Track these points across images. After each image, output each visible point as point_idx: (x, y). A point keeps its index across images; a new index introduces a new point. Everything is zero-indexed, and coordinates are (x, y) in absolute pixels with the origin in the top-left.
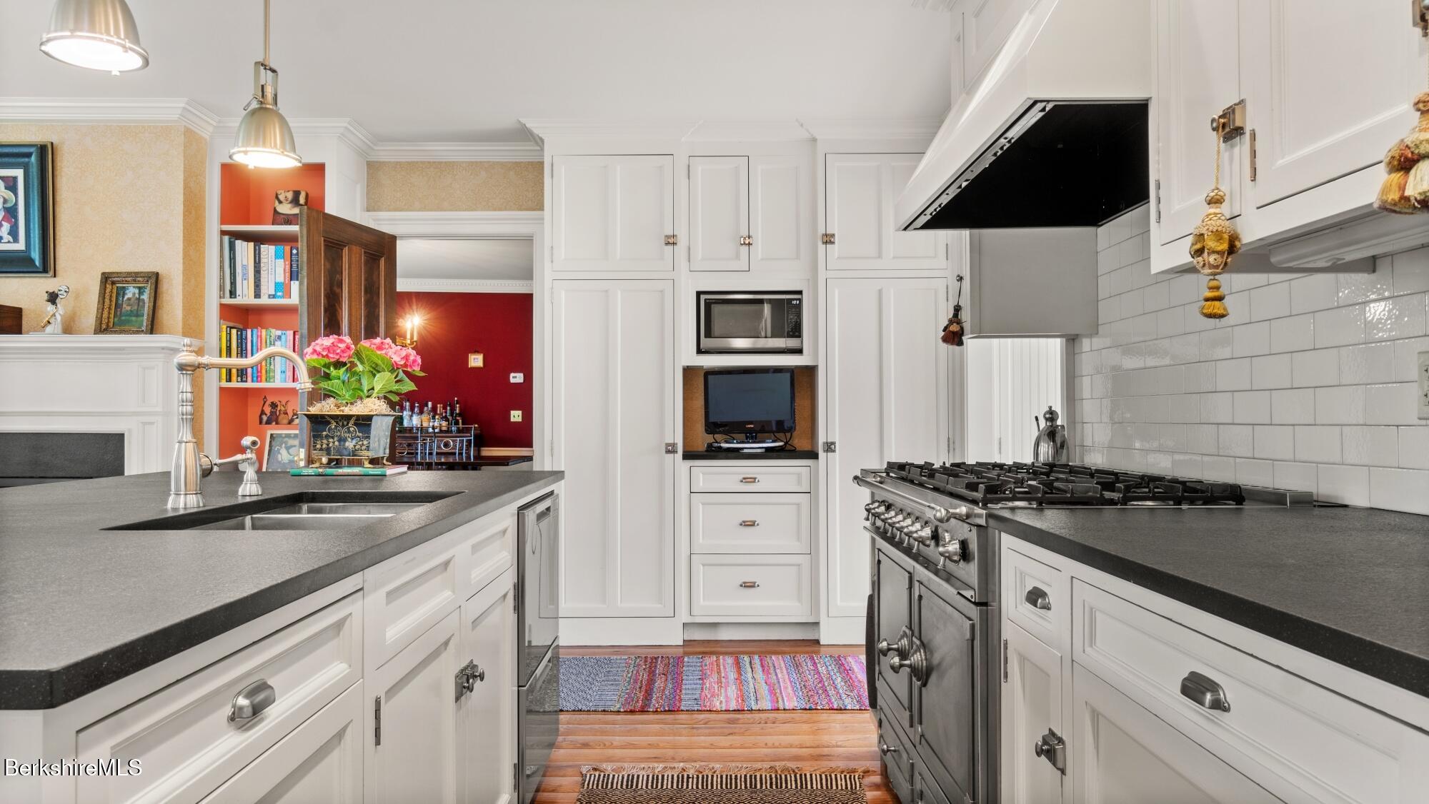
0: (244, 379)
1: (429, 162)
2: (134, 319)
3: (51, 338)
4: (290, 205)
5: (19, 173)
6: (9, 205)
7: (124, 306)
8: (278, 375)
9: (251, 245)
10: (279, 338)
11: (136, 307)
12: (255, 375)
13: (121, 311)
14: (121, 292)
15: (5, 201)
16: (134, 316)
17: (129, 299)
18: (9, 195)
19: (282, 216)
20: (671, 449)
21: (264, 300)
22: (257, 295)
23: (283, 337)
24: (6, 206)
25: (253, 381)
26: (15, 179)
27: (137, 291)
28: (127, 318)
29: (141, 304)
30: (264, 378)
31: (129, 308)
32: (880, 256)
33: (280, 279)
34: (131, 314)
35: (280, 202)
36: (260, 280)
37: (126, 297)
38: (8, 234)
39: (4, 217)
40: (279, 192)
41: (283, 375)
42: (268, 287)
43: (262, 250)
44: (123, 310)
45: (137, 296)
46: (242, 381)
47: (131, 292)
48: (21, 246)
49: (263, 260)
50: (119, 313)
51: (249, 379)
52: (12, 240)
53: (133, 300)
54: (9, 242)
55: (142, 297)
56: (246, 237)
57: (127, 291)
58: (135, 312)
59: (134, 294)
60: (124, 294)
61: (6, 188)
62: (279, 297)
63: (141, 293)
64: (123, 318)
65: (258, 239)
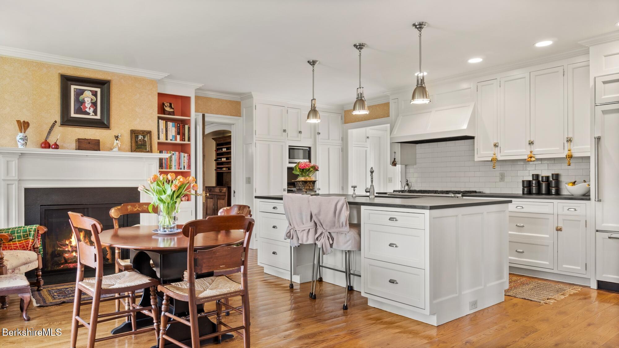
0: (162, 168)
1: (204, 97)
2: (143, 147)
3: (115, 152)
4: (169, 108)
5: (99, 90)
6: (93, 101)
7: (139, 142)
8: (173, 167)
9: (164, 121)
10: (174, 154)
11: (143, 143)
12: (166, 167)
13: (138, 144)
14: (137, 137)
15: (92, 100)
16: (143, 146)
17: (140, 140)
18: (94, 98)
19: (167, 112)
20: (284, 190)
21: (169, 141)
22: (167, 139)
23: (175, 154)
24: (92, 101)
25: (165, 169)
26: (96, 92)
27: (142, 137)
28: (141, 146)
29: (145, 141)
30: (169, 168)
31: (140, 143)
32: (329, 139)
33: (174, 134)
34: (141, 145)
35: (166, 107)
36: (167, 134)
37: (139, 139)
38: (93, 112)
39: (91, 105)
40: (164, 103)
41: (175, 167)
42: (170, 137)
43: (168, 124)
44: (138, 143)
45: (143, 139)
46: (161, 169)
47: (140, 137)
48: (98, 117)
49: (168, 127)
50: (137, 144)
51: (164, 168)
52: (94, 115)
53: (141, 140)
54: (93, 115)
55: (145, 139)
56: (162, 119)
57: (139, 137)
58: (143, 144)
59: (142, 138)
60: (138, 138)
61: (92, 95)
62: (174, 140)
63: (144, 138)
64: (139, 146)
65: (167, 120)
